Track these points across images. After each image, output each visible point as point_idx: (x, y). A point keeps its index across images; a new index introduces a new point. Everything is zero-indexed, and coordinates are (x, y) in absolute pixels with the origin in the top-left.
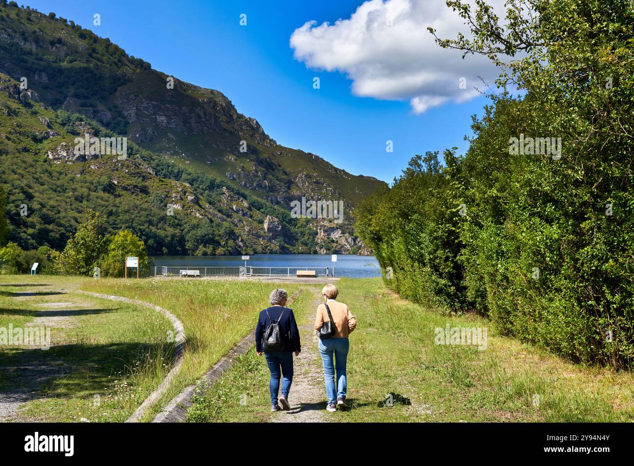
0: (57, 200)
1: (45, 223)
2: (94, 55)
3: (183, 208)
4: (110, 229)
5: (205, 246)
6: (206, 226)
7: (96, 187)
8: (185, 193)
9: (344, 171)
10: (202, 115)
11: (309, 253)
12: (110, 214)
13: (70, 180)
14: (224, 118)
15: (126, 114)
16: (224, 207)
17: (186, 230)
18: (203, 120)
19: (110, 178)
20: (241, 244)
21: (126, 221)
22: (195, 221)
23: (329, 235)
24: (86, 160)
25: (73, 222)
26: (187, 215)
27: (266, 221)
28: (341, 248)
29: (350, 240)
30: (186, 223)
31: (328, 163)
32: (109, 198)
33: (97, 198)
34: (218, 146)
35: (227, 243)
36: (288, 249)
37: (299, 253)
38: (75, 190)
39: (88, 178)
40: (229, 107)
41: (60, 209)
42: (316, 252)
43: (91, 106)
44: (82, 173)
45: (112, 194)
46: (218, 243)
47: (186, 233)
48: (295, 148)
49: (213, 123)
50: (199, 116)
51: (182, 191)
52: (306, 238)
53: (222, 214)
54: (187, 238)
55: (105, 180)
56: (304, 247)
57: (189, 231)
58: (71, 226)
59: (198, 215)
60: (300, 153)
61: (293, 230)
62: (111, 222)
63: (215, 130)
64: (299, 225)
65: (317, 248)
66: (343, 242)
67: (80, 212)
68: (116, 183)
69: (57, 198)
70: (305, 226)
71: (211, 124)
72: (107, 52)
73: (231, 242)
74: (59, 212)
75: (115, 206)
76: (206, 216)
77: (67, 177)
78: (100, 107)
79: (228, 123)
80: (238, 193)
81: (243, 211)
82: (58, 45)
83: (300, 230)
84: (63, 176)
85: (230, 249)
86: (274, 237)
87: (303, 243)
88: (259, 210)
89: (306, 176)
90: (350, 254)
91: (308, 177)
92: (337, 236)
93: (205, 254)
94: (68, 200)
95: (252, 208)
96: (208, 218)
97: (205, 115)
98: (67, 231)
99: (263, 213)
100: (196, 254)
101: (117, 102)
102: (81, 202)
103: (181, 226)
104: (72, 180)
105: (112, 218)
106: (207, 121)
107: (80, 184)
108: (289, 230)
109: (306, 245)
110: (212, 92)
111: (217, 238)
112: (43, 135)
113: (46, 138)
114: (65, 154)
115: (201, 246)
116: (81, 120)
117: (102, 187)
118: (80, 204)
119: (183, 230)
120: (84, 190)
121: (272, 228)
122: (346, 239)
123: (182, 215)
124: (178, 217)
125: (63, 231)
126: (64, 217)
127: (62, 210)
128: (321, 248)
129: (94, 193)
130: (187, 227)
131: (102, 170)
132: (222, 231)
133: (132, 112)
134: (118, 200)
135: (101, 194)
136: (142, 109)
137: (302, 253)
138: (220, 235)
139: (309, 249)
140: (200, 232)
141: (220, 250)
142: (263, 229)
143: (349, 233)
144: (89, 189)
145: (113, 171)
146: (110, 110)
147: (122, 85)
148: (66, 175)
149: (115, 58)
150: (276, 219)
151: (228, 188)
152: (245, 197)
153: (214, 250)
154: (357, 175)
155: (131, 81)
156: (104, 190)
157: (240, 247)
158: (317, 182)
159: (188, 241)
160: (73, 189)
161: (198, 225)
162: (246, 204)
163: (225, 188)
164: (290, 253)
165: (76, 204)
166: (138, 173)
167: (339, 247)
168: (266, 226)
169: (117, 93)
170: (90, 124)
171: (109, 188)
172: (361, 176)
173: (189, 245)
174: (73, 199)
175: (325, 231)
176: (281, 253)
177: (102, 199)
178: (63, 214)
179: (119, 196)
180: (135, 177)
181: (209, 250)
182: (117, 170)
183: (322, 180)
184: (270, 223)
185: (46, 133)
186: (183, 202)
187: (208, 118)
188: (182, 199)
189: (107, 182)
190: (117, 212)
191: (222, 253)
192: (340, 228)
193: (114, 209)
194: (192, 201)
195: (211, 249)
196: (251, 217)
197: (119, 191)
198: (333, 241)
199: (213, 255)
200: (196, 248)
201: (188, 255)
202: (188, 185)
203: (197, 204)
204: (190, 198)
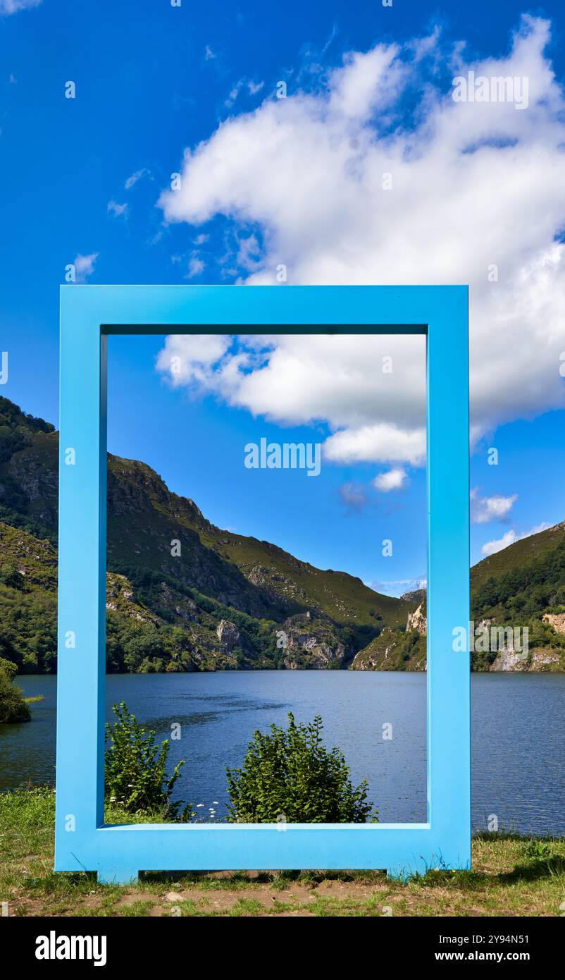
3: (118, 608)
4: (19, 638)
5: (151, 660)
6: (152, 632)
8: (120, 588)
9: (308, 564)
10: (128, 491)
11: (276, 669)
12: (18, 616)
14: (153, 496)
15: (25, 488)
16: (165, 609)
17: (124, 638)
18: (129, 497)
19: (15, 567)
20: (198, 656)
22: (135, 627)
23: (300, 644)
26: (124, 617)
27: (219, 627)
28: (317, 661)
29: (327, 651)
30: (123, 629)
31: (288, 555)
32: (15, 594)
34: (149, 530)
35: (180, 655)
36: (248, 663)
37: (263, 669)
40: (157, 484)
42: (284, 667)
45: (19, 588)
46: (167, 656)
47: (125, 642)
48: (247, 535)
49: (141, 502)
50: (123, 492)
51: (115, 585)
52: (271, 648)
53: (162, 617)
54: (125, 649)
55: (7, 569)
56: (269, 661)
57: (128, 640)
59: (139, 617)
60: (252, 541)
61: (255, 638)
62: (20, 627)
63: (144, 510)
64: (261, 632)
65: (286, 662)
66: (319, 653)
68: (23, 573)
70: (270, 633)
71: (139, 503)
73: (185, 654)
75: (24, 605)
76: (150, 618)
79: (160, 502)
80: (182, 591)
81: (189, 614)
85: (184, 663)
86: (231, 648)
87: (267, 656)
88: (209, 612)
89: (262, 570)
90: (327, 669)
91: (265, 571)
92: (310, 646)
93: (151, 670)
95: (201, 610)
96: (153, 622)
97: (131, 492)
99: (215, 616)
100: (138, 671)
101: (13, 473)
103: (116, 632)
105: (20, 623)
106: (133, 498)
108: (249, 639)
109: (271, 657)
110: (136, 463)
111: (166, 649)
115: (146, 660)
117: (4, 579)
119: (120, 638)
121: (228, 636)
122: (323, 650)
123: (118, 617)
124: (112, 620)
128: (290, 662)
130: (125, 634)
132: (172, 640)
133: (34, 485)
134: (27, 597)
135: (4, 588)
136: (47, 481)
137: (267, 668)
138: (170, 645)
139: (276, 663)
140: (144, 641)
141: (171, 665)
142: (215, 637)
143: (327, 642)
145: (19, 557)
147: (19, 450)
149: (9, 417)
150: (233, 625)
151: (169, 584)
152: (191, 596)
153: (164, 664)
154: (324, 569)
155: (31, 446)
156: (8, 583)
157: (197, 660)
158: (276, 579)
159: (127, 653)
161: (140, 631)
162: (192, 605)
163: (164, 584)
164: (252, 668)
167: (314, 660)
168: (219, 633)
169: (13, 461)
171: (15, 581)
172: (330, 572)
173: (129, 659)
175: (295, 640)
176: (239, 669)
177: (5, 595)
179: (29, 591)
180: (50, 565)
181: (157, 664)
182: (24, 556)
183: (282, 576)
184: (225, 630)
186: (117, 600)
187: (134, 494)
188: (116, 596)
189: (11, 572)
190: (27, 614)
191: (175, 668)
192: (314, 636)
193: (23, 609)
194: (129, 598)
195: (160, 663)
196: (200, 622)
197: (28, 585)
198: (306, 653)
199: (163, 671)
200: (139, 662)
201: (128, 671)
202: (123, 577)
203: (137, 602)
204: (127, 594)
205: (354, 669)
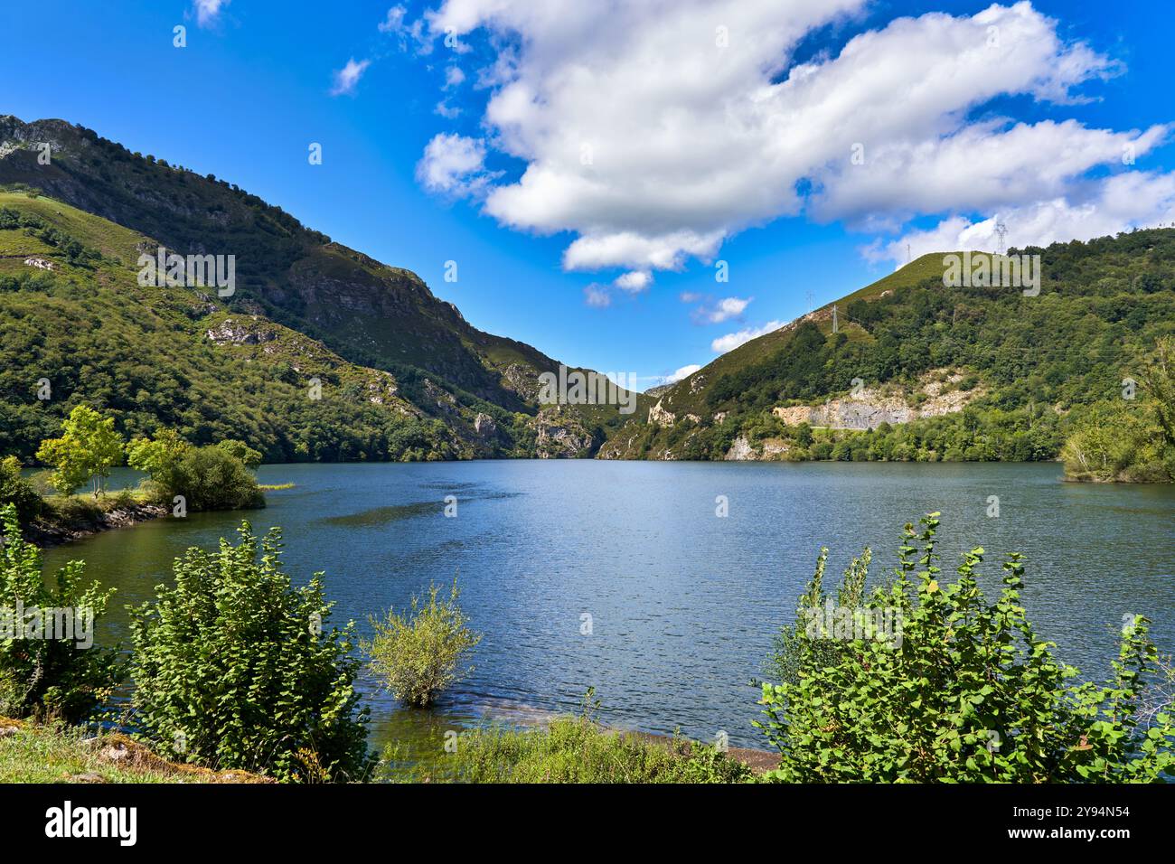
0: (222, 390)
1: (206, 419)
2: (263, 224)
3: (383, 402)
4: (292, 429)
5: (413, 450)
6: (414, 424)
7: (272, 375)
8: (385, 383)
10: (395, 297)
11: (529, 458)
12: (292, 409)
13: (239, 366)
14: (421, 301)
15: (303, 293)
16: (428, 403)
17: (388, 429)
18: (396, 301)
19: (290, 364)
20: (456, 447)
21: (313, 419)
22: (399, 419)
23: (551, 436)
24: (258, 341)
25: (244, 419)
26: (389, 410)
27: (477, 419)
28: (567, 450)
29: (576, 441)
30: (388, 421)
32: (289, 388)
33: (274, 388)
34: (414, 332)
35: (440, 445)
36: (504, 453)
37: (517, 458)
38: (244, 378)
39: (262, 364)
40: (423, 290)
41: (226, 401)
42: (536, 457)
43: (261, 283)
44: (253, 357)
45: (293, 384)
46: (427, 446)
47: (389, 434)
48: (504, 336)
49: (408, 306)
50: (392, 298)
51: (381, 381)
52: (524, 439)
53: (424, 411)
54: (389, 440)
55: (283, 366)
56: (523, 450)
57: (392, 431)
58: (242, 423)
59: (402, 410)
60: (508, 342)
61: (510, 430)
62: (293, 419)
63: (410, 313)
64: (515, 424)
65: (538, 452)
66: (568, 443)
67: (252, 406)
68: (297, 370)
69: (222, 388)
71: (405, 307)
72: (279, 221)
73: (444, 445)
74: (225, 405)
75: (297, 398)
76: (413, 411)
77: (233, 363)
78: (272, 285)
79: (425, 306)
80: (443, 387)
81: (450, 407)
82: (218, 212)
83: (517, 429)
84: (229, 360)
85: (444, 452)
86: (489, 438)
87: (520, 446)
88: (468, 406)
89: (517, 368)
90: (576, 458)
91: (519, 369)
92: (561, 438)
93: (413, 459)
94: (236, 391)
95: (460, 404)
96: (415, 415)
97: (399, 296)
98: (237, 430)
99: (474, 410)
100: (401, 460)
101: (292, 280)
102: (253, 393)
103: (382, 424)
104: (241, 366)
105: (293, 416)
106: (400, 303)
107: (250, 372)
108: (505, 430)
109: (524, 447)
110: (403, 271)
111: (427, 439)
112: (201, 310)
113: (205, 314)
114: (231, 334)
115: (408, 450)
116: (249, 297)
117: (279, 375)
118: (252, 396)
119: (385, 429)
120: (257, 378)
121: (485, 428)
122: (572, 441)
123: (383, 410)
124: (378, 413)
125: (232, 430)
126: (233, 412)
127: (229, 402)
128: (542, 451)
129: (270, 383)
130: (389, 426)
131: (279, 354)
132: (433, 431)
133: (311, 291)
134: (301, 392)
135: (279, 384)
136: (322, 287)
137: (520, 458)
138: (430, 436)
139: (529, 453)
140: (406, 432)
141: (432, 455)
142: (474, 429)
143: (576, 433)
144: (263, 377)
145: (293, 355)
146: (283, 288)
147: (298, 259)
148: (233, 360)
149: (288, 229)
150: (489, 418)
151: (432, 380)
152: (452, 392)
153: (425, 454)
154: (574, 366)
155: (309, 256)
156: (283, 379)
157: (455, 450)
158: (530, 376)
159: (391, 443)
160: (242, 377)
161: (403, 423)
162: (452, 400)
163: (427, 380)
164: (507, 457)
165: (247, 396)
166: (326, 359)
167: (564, 449)
168: (477, 425)
169: (292, 269)
170: (260, 302)
171: (289, 377)
172: (578, 368)
173: (392, 448)
174: (242, 389)
175: (547, 431)
176: (495, 458)
177: (280, 390)
178: (230, 407)
179: (302, 387)
180: (321, 363)
181: (419, 454)
182: (299, 354)
183: (535, 373)
184: (482, 422)
185: (206, 307)
186: (383, 394)
187: (401, 299)
188: (382, 391)
189: (286, 369)
190: (300, 407)
191: (434, 457)
192: (564, 428)
193: (297, 403)
194: (394, 393)
195: (421, 453)
196: (459, 415)
197: (301, 381)
198: (556, 443)
199: (424, 460)
200: (402, 451)
201: (392, 460)
202: (388, 374)
203: (400, 397)
204: (392, 390)
205: (600, 458)
